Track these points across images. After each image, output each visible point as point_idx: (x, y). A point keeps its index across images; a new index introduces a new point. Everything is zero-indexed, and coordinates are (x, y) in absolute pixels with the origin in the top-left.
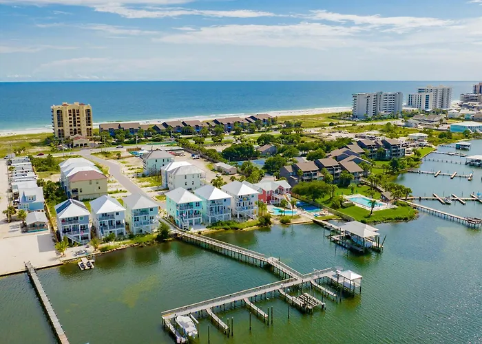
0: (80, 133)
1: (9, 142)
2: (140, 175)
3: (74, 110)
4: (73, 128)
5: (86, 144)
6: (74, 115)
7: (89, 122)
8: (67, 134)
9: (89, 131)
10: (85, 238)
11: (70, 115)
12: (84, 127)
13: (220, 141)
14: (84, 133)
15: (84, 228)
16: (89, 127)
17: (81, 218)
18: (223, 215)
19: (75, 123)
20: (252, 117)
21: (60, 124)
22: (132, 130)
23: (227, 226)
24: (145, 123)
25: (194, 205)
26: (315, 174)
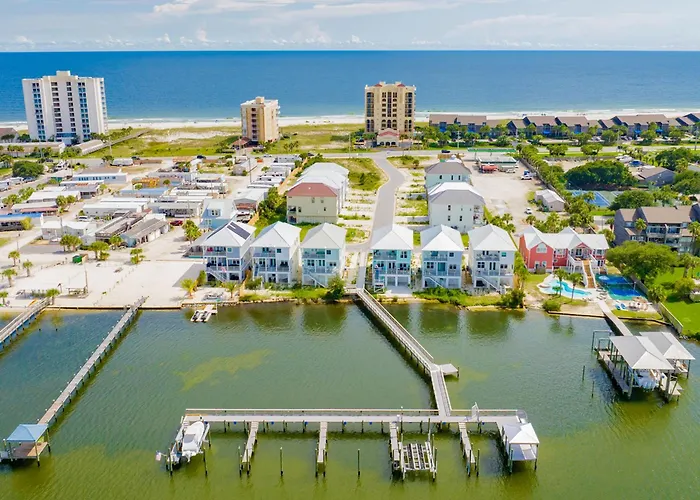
0: (395, 125)
1: (312, 133)
2: (416, 195)
3: (390, 93)
4: (387, 118)
5: (393, 143)
6: (390, 101)
7: (410, 111)
8: (378, 127)
9: (408, 125)
10: (234, 277)
11: (384, 100)
12: (401, 119)
13: (595, 153)
14: (401, 127)
15: (235, 264)
16: (409, 119)
17: (230, 250)
18: (447, 278)
19: (389, 112)
20: (691, 117)
21: (370, 113)
22: (472, 127)
23: (445, 297)
24: (496, 117)
25: (399, 255)
26: (678, 231)
